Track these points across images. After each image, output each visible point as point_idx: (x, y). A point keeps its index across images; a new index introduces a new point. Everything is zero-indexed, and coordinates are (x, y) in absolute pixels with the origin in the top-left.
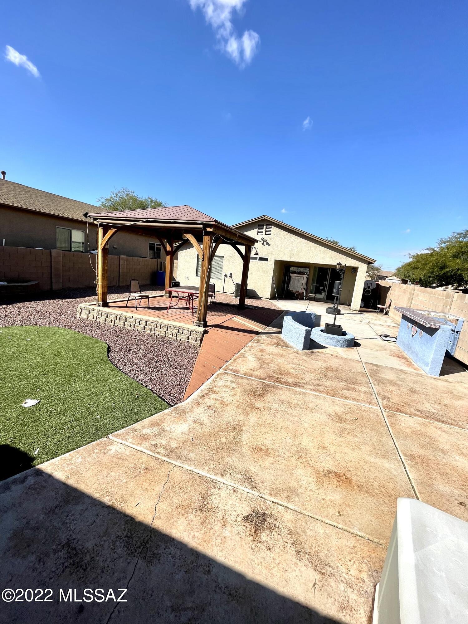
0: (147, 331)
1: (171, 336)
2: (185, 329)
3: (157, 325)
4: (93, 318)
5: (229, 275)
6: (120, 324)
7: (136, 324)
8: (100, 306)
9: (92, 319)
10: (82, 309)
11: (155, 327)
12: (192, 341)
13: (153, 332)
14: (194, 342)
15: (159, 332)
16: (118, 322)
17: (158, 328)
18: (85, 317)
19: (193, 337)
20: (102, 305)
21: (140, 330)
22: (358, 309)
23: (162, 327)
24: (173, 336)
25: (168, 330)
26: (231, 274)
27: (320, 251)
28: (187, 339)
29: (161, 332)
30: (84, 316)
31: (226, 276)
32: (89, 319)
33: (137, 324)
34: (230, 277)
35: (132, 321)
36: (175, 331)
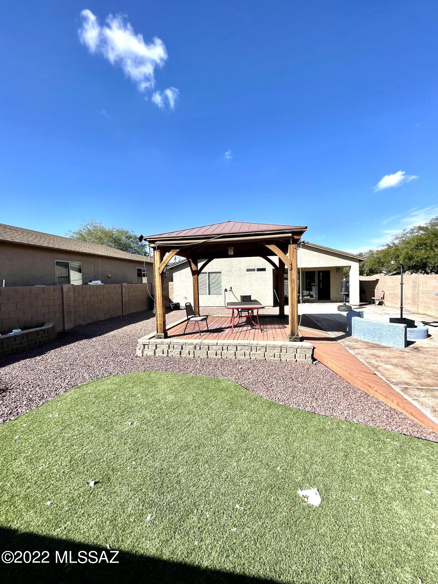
0: (240, 357)
1: (273, 358)
2: (289, 346)
3: (251, 348)
4: (163, 353)
5: (228, 289)
6: (201, 354)
7: (223, 350)
8: (161, 338)
9: (161, 354)
10: (144, 345)
11: (250, 350)
12: (301, 359)
13: (247, 357)
14: (304, 360)
15: (256, 356)
16: (197, 352)
17: (254, 352)
18: (152, 353)
19: (302, 355)
20: (163, 336)
21: (231, 357)
22: (359, 303)
23: (259, 349)
24: (274, 357)
25: (266, 352)
26: (231, 288)
27: (314, 255)
28: (294, 358)
29: (258, 355)
30: (149, 352)
31: (226, 290)
32: (157, 355)
33: (225, 351)
34: (230, 291)
35: (217, 348)
36: (277, 352)
